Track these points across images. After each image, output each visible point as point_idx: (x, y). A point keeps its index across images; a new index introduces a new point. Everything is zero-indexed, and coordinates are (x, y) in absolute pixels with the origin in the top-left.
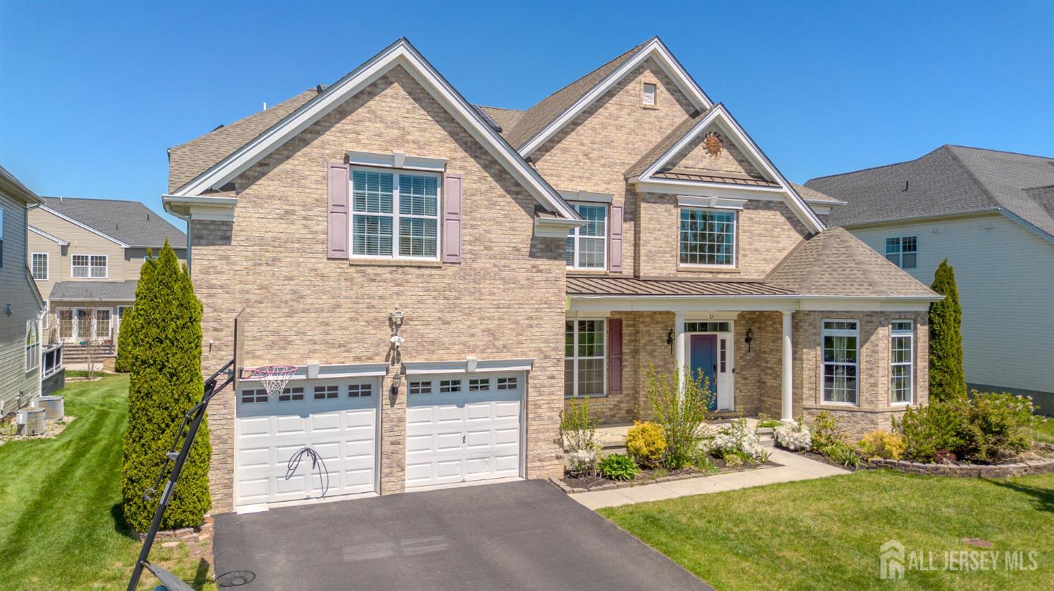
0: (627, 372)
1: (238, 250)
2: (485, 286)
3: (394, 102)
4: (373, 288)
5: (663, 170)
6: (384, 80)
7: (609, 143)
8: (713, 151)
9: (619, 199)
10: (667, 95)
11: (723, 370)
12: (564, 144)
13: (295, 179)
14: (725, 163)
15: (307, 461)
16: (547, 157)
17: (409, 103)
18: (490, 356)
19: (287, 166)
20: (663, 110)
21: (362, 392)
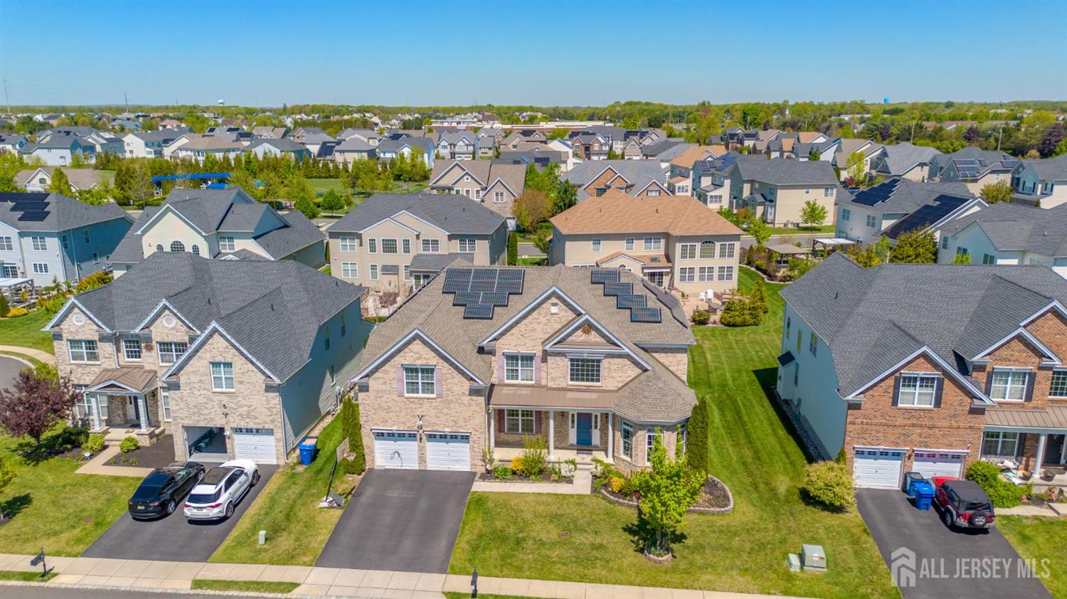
0: (543, 426)
1: (371, 393)
2: (452, 406)
3: (417, 346)
4: (412, 405)
5: (559, 342)
6: (414, 339)
7: (534, 330)
8: (587, 332)
9: (539, 354)
10: (564, 307)
11: (596, 427)
12: (512, 331)
13: (386, 372)
14: (594, 337)
15: (396, 455)
16: (504, 337)
17: (423, 346)
18: (455, 429)
19: (383, 368)
20: (562, 314)
21: (412, 437)
